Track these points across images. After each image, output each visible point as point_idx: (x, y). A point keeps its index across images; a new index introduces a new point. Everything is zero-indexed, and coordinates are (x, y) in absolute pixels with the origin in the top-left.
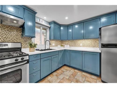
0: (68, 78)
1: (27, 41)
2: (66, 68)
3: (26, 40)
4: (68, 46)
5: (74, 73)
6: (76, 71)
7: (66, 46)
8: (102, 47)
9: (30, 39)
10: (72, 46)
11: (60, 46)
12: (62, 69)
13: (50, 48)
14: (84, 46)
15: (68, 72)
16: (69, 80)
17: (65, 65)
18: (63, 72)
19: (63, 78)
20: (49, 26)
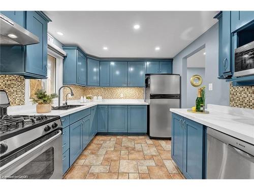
0: (112, 149)
1: (12, 86)
2: (100, 138)
3: (9, 82)
4: (100, 98)
5: (118, 140)
6: (118, 137)
7: (95, 97)
8: (151, 98)
9: (19, 80)
10: (107, 98)
11: (85, 97)
12: (95, 141)
13: (68, 104)
14: (125, 98)
15: (108, 142)
16: (116, 151)
17: (98, 134)
18: (100, 146)
19: (106, 152)
20: (64, 53)
